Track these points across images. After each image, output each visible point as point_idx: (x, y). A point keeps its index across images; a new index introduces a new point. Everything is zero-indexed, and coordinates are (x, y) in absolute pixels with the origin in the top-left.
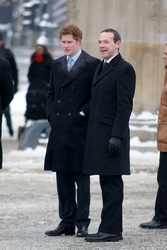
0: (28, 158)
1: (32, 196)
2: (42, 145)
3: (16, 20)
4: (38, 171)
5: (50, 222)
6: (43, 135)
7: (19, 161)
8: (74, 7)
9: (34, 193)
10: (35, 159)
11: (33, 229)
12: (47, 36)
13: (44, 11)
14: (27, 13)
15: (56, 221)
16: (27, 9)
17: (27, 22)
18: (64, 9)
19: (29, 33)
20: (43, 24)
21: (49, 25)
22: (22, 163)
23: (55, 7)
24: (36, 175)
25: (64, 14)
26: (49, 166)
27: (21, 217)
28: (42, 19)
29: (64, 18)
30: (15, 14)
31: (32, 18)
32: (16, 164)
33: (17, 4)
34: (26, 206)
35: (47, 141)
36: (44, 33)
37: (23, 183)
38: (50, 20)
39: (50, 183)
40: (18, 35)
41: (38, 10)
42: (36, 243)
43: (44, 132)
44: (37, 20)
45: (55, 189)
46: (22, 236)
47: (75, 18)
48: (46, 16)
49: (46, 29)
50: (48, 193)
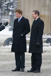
0: (6, 48)
1: (8, 60)
2: (11, 44)
3: (3, 7)
4: (9, 52)
5: (13, 67)
6: (11, 42)
7: (4, 49)
8: (20, 4)
9: (8, 59)
10: (9, 49)
11: (8, 69)
12: (12, 12)
13: (11, 5)
14: (6, 6)
15: (15, 67)
16: (6, 4)
17: (6, 8)
18: (17, 4)
19: (7, 11)
20: (11, 9)
21: (12, 9)
22: (5, 50)
23: (14, 4)
24: (9, 53)
25: (17, 6)
26: (12, 51)
27: (5, 66)
28: (10, 7)
29: (17, 7)
30: (2, 6)
31: (7, 7)
32: (3, 50)
33: (3, 3)
34: (6, 63)
35: (12, 43)
36: (11, 11)
37: (5, 56)
38: (13, 7)
39: (13, 56)
40: (3, 12)
41: (9, 5)
42: (9, 73)
43: (11, 41)
44: (9, 8)
45: (14, 57)
46: (4, 72)
47: (20, 7)
48: (11, 6)
49: (11, 10)
50: (13, 59)
